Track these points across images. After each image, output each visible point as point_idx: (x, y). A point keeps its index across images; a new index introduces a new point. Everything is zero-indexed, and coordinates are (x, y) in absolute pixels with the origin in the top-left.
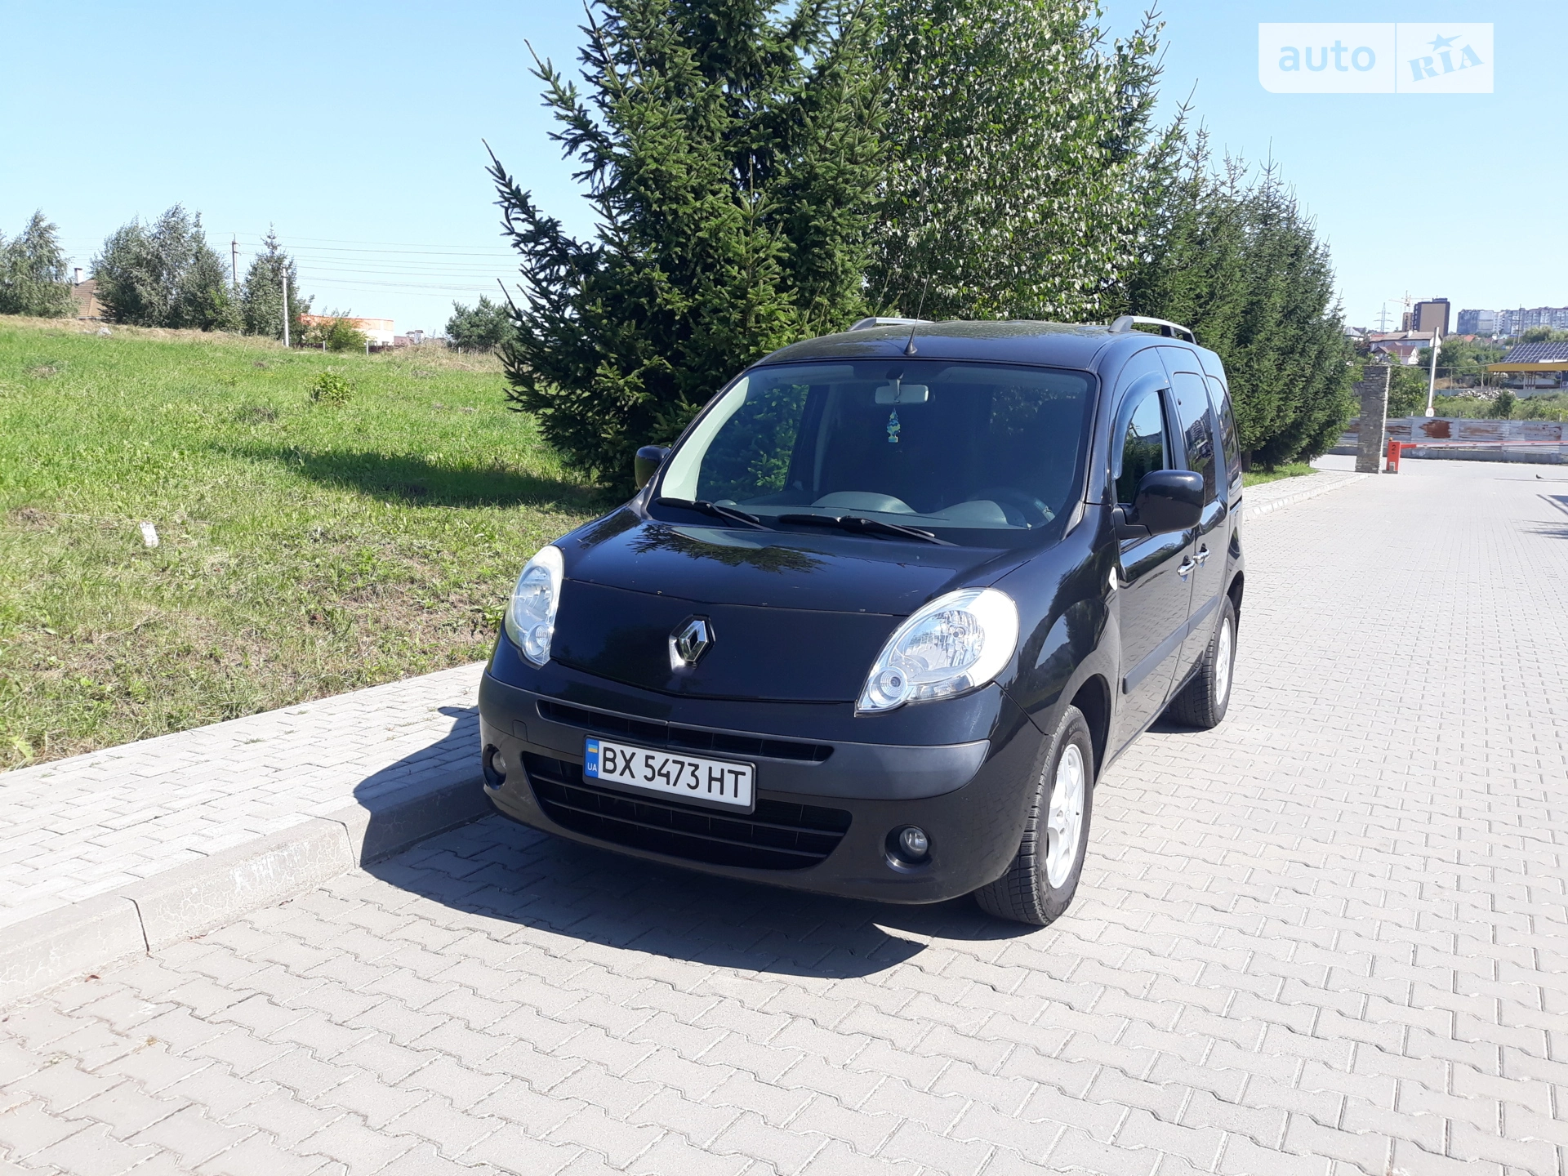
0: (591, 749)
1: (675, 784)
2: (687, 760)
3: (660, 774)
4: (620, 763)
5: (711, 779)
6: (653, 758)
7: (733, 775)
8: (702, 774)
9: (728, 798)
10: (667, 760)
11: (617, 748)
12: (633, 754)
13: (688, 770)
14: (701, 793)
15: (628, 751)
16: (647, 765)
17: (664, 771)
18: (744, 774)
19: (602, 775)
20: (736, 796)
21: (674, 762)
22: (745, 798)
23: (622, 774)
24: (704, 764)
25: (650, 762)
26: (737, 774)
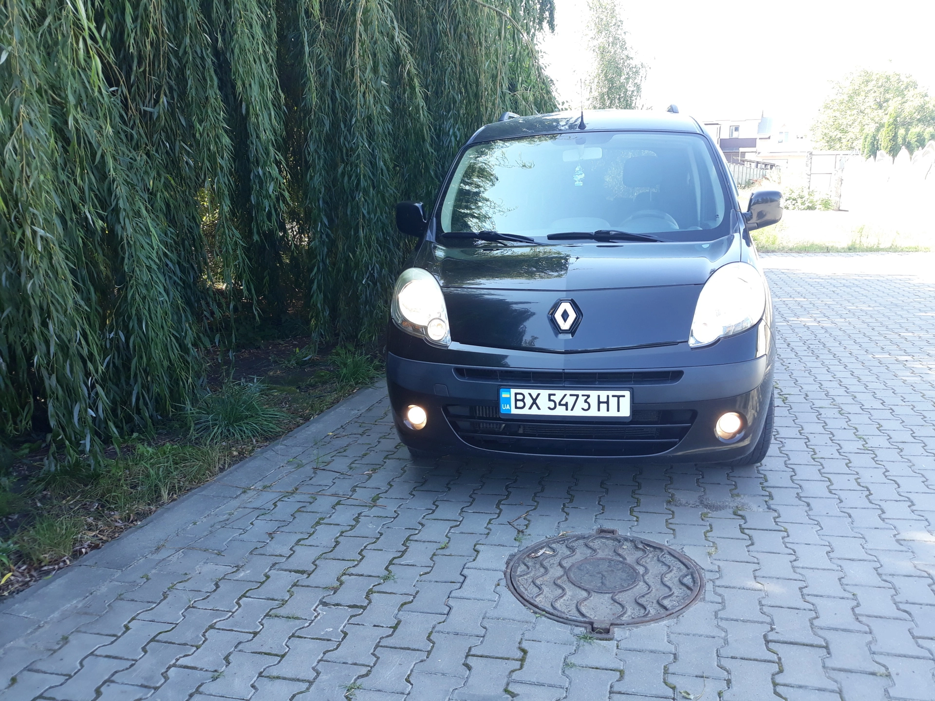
0: (504, 395)
1: (572, 410)
2: (580, 393)
3: (560, 404)
4: (528, 401)
6: (554, 395)
8: (593, 401)
10: (565, 395)
11: (526, 392)
12: (539, 395)
13: (581, 399)
15: (534, 393)
16: (550, 400)
17: (563, 402)
18: (624, 396)
19: (514, 411)
21: (571, 395)
23: (530, 408)
25: (552, 397)
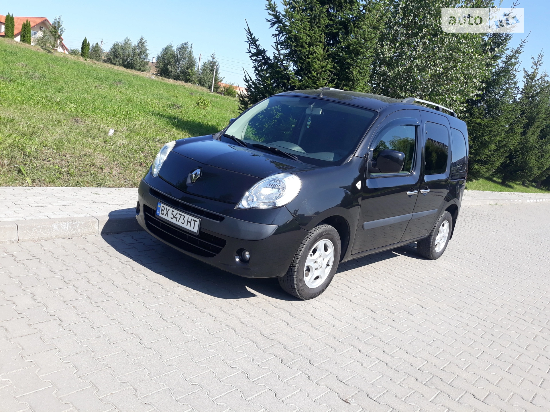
0: (159, 206)
2: (183, 214)
3: (175, 218)
4: (165, 212)
5: (188, 222)
6: (174, 212)
7: (194, 221)
8: (186, 219)
9: (191, 229)
11: (165, 206)
12: (169, 209)
13: (182, 217)
14: (184, 226)
15: (168, 208)
16: (172, 214)
17: (176, 217)
18: (197, 221)
19: (161, 215)
20: (194, 228)
22: (196, 230)
23: (165, 216)
24: (187, 216)
25: (173, 213)
26: (195, 221)
